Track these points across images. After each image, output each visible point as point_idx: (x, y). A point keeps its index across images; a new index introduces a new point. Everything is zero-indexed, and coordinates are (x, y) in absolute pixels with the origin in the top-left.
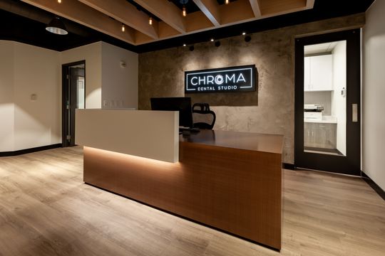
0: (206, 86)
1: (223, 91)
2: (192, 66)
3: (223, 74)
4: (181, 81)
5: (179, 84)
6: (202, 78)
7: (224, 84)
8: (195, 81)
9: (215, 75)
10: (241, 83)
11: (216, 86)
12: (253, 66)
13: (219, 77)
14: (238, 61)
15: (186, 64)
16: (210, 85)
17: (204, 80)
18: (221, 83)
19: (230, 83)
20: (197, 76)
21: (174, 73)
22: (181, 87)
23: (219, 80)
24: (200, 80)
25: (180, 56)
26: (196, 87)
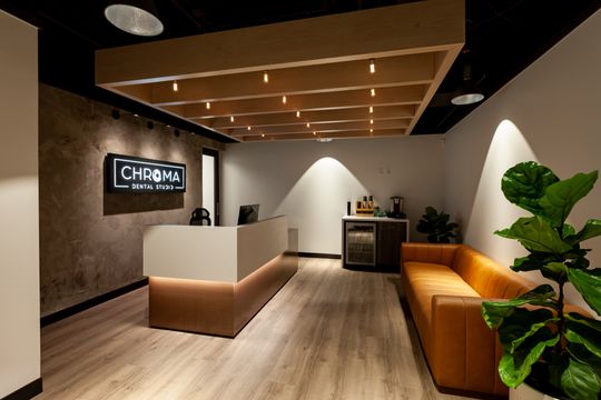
0: (142, 182)
1: (161, 191)
2: (115, 145)
3: (161, 169)
4: (97, 169)
5: (92, 173)
6: (137, 170)
7: (161, 183)
8: (128, 173)
9: (153, 168)
10: (176, 184)
11: (154, 183)
12: (184, 166)
13: (157, 171)
14: (168, 155)
15: (105, 138)
16: (147, 182)
17: (140, 173)
18: (158, 180)
19: (167, 182)
20: (131, 165)
21: (80, 151)
22: (96, 179)
23: (156, 176)
24: (134, 173)
25: (93, 118)
26: (130, 183)
